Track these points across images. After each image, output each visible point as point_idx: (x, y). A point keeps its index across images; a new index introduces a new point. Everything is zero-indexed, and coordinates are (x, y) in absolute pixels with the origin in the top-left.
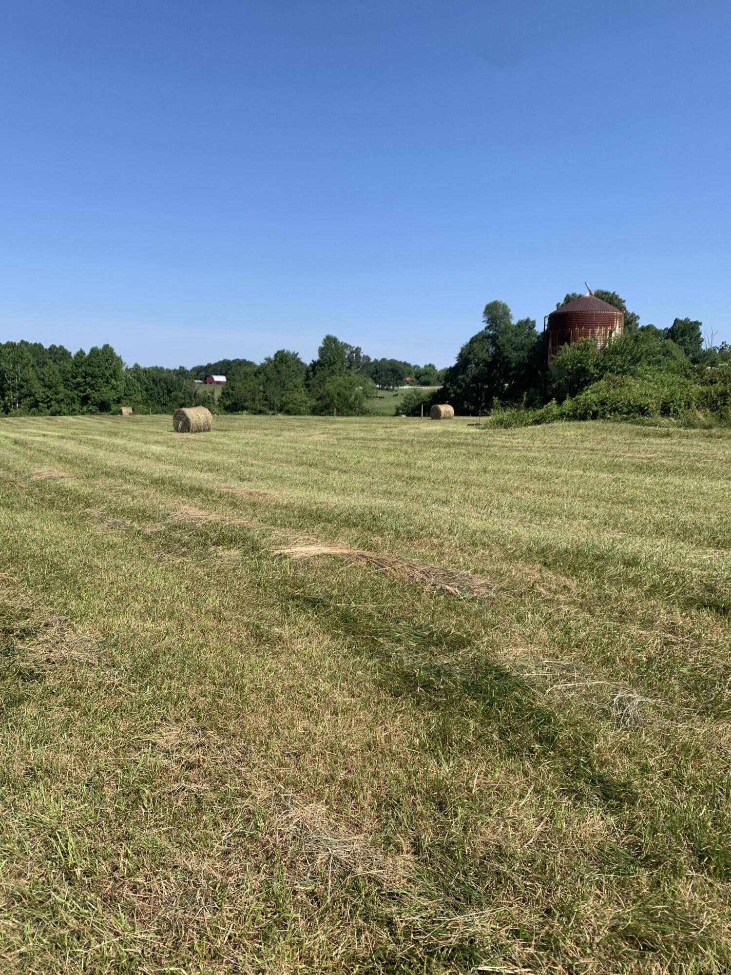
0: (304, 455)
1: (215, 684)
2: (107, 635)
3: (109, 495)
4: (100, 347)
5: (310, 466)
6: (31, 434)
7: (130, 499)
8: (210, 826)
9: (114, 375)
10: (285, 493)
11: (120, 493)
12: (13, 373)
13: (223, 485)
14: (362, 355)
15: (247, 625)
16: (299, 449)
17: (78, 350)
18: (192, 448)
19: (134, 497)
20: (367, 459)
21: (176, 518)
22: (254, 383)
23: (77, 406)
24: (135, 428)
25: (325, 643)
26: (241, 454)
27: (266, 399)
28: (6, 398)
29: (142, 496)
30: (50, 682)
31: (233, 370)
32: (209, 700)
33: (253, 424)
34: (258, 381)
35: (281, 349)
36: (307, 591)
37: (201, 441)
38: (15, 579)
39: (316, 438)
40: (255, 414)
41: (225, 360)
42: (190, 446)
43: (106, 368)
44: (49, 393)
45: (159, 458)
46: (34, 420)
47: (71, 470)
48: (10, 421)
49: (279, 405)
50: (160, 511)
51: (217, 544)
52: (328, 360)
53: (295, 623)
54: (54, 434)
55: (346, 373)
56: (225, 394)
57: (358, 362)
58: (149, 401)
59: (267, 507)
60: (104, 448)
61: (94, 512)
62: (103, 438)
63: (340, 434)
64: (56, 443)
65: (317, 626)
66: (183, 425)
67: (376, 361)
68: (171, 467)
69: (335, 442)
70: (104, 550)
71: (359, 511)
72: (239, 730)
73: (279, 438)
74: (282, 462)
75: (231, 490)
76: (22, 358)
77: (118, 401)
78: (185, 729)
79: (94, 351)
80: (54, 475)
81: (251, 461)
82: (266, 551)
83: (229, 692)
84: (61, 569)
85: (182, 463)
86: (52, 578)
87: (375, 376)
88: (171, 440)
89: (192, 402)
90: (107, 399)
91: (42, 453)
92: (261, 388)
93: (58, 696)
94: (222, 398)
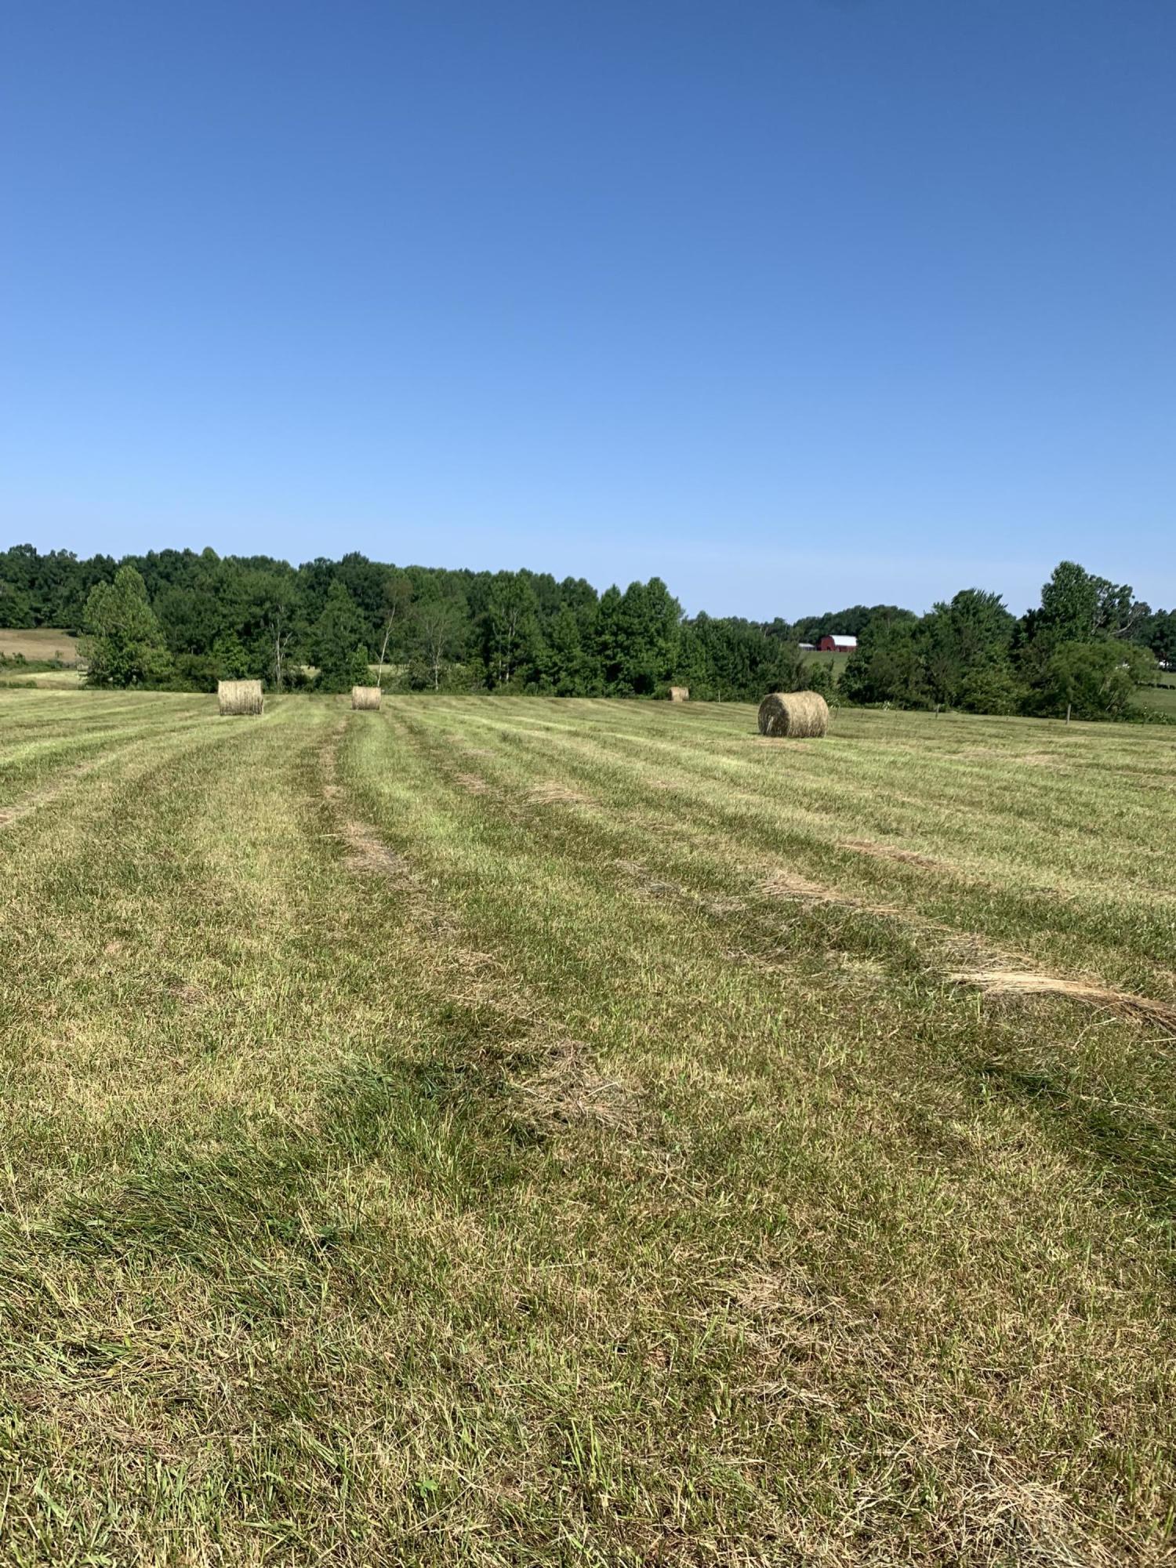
0: (1007, 794)
1: (841, 1210)
2: (650, 1086)
3: (653, 839)
4: (645, 582)
5: (1020, 814)
6: (526, 726)
7: (686, 850)
8: (834, 1478)
9: (663, 632)
10: (968, 864)
11: (671, 837)
12: (505, 623)
13: (849, 838)
14: (1132, 602)
15: (898, 1107)
16: (996, 781)
17: (609, 587)
18: (792, 767)
19: (693, 847)
20: (1139, 809)
21: (765, 891)
22: (909, 651)
23: (599, 682)
24: (695, 724)
25: (1057, 1169)
26: (881, 783)
27: (930, 682)
28: (492, 664)
29: (708, 845)
30: (560, 1154)
31: (872, 626)
32: (832, 1237)
33: (902, 727)
34: (917, 648)
35: (967, 588)
36: (1016, 1061)
37: (808, 755)
38: (505, 967)
39: (1031, 761)
40: (906, 709)
41: (857, 608)
42: (789, 763)
43: (651, 619)
44: (556, 659)
45: (734, 781)
46: (531, 703)
47: (591, 791)
48: (496, 702)
49: (954, 694)
50: (738, 874)
51: (839, 946)
52: (1062, 610)
53: (996, 1121)
54: (562, 727)
55: (1096, 636)
56: (853, 671)
57: (1124, 615)
58: (718, 678)
59: (935, 887)
60: (642, 757)
61: (629, 866)
62: (642, 740)
63: (1081, 756)
64: (566, 743)
65: (1040, 1134)
66: (775, 723)
67: (1161, 613)
68: (755, 798)
69: (1070, 770)
70: (646, 935)
71: (1124, 913)
72: (888, 1305)
73: (954, 757)
74: (963, 802)
75: (864, 849)
76: (521, 599)
77: (667, 677)
78: (788, 1284)
79: (634, 588)
80: (565, 797)
81: (899, 795)
82: (934, 972)
83: (868, 1229)
84: (576, 959)
85: (773, 791)
86: (563, 973)
87: (1158, 643)
88: (754, 748)
89: (792, 682)
90: (648, 671)
91: (545, 759)
92: (922, 661)
93: (571, 1180)
94: (847, 677)
